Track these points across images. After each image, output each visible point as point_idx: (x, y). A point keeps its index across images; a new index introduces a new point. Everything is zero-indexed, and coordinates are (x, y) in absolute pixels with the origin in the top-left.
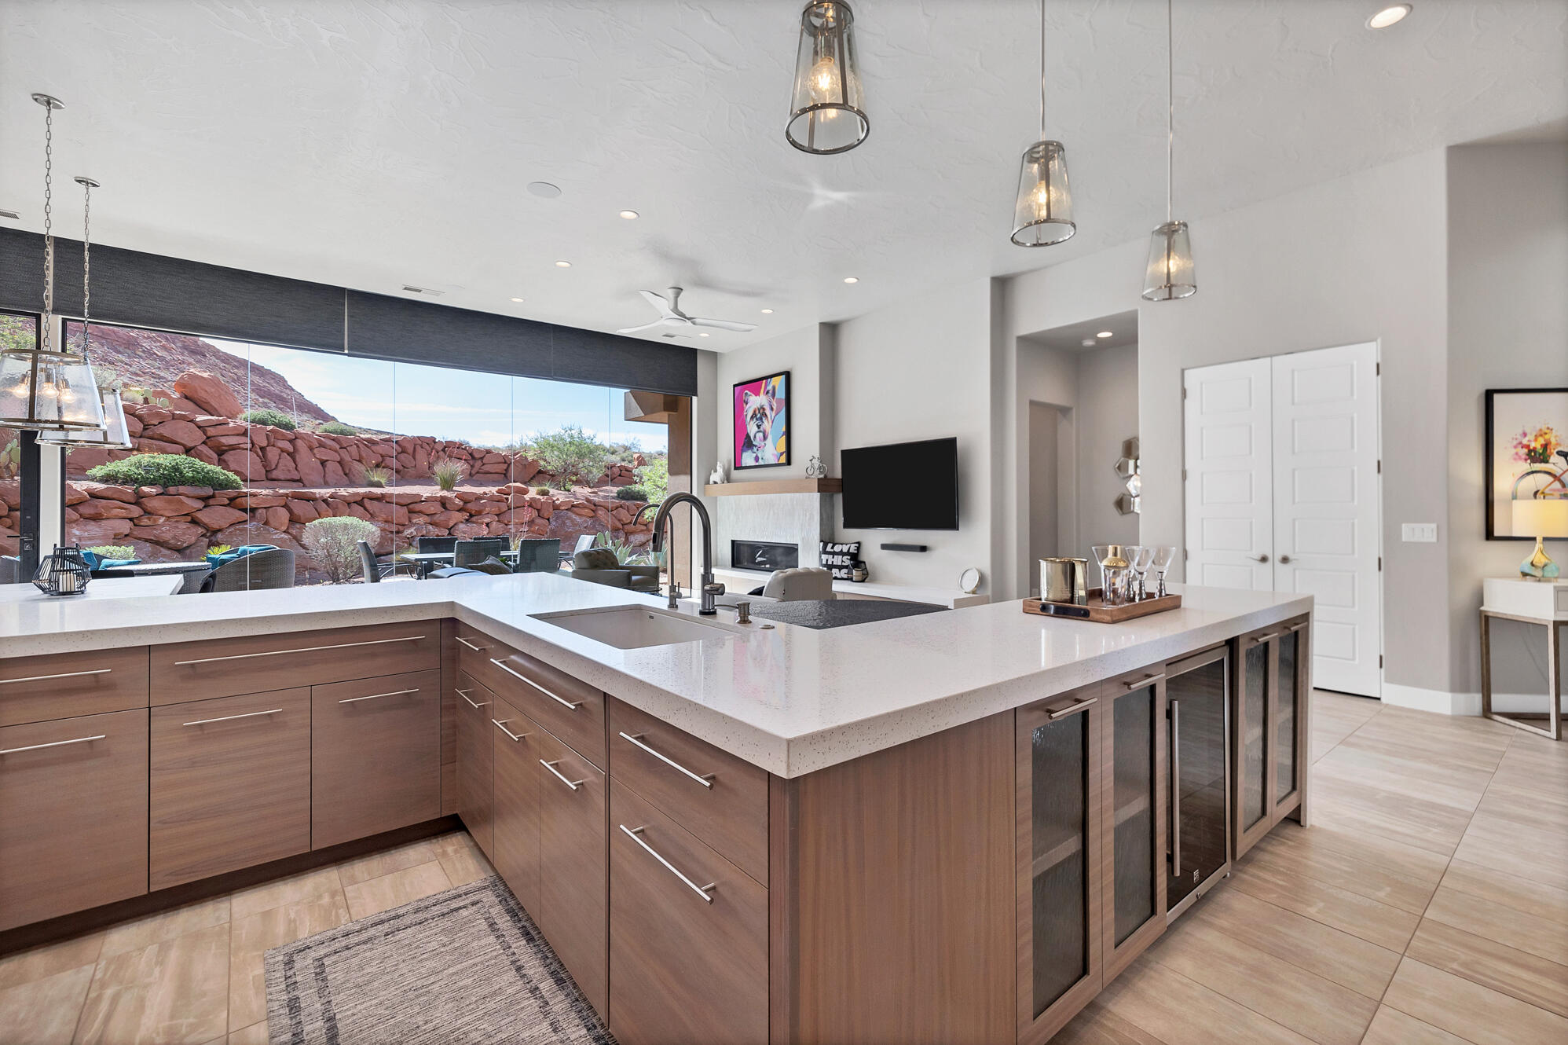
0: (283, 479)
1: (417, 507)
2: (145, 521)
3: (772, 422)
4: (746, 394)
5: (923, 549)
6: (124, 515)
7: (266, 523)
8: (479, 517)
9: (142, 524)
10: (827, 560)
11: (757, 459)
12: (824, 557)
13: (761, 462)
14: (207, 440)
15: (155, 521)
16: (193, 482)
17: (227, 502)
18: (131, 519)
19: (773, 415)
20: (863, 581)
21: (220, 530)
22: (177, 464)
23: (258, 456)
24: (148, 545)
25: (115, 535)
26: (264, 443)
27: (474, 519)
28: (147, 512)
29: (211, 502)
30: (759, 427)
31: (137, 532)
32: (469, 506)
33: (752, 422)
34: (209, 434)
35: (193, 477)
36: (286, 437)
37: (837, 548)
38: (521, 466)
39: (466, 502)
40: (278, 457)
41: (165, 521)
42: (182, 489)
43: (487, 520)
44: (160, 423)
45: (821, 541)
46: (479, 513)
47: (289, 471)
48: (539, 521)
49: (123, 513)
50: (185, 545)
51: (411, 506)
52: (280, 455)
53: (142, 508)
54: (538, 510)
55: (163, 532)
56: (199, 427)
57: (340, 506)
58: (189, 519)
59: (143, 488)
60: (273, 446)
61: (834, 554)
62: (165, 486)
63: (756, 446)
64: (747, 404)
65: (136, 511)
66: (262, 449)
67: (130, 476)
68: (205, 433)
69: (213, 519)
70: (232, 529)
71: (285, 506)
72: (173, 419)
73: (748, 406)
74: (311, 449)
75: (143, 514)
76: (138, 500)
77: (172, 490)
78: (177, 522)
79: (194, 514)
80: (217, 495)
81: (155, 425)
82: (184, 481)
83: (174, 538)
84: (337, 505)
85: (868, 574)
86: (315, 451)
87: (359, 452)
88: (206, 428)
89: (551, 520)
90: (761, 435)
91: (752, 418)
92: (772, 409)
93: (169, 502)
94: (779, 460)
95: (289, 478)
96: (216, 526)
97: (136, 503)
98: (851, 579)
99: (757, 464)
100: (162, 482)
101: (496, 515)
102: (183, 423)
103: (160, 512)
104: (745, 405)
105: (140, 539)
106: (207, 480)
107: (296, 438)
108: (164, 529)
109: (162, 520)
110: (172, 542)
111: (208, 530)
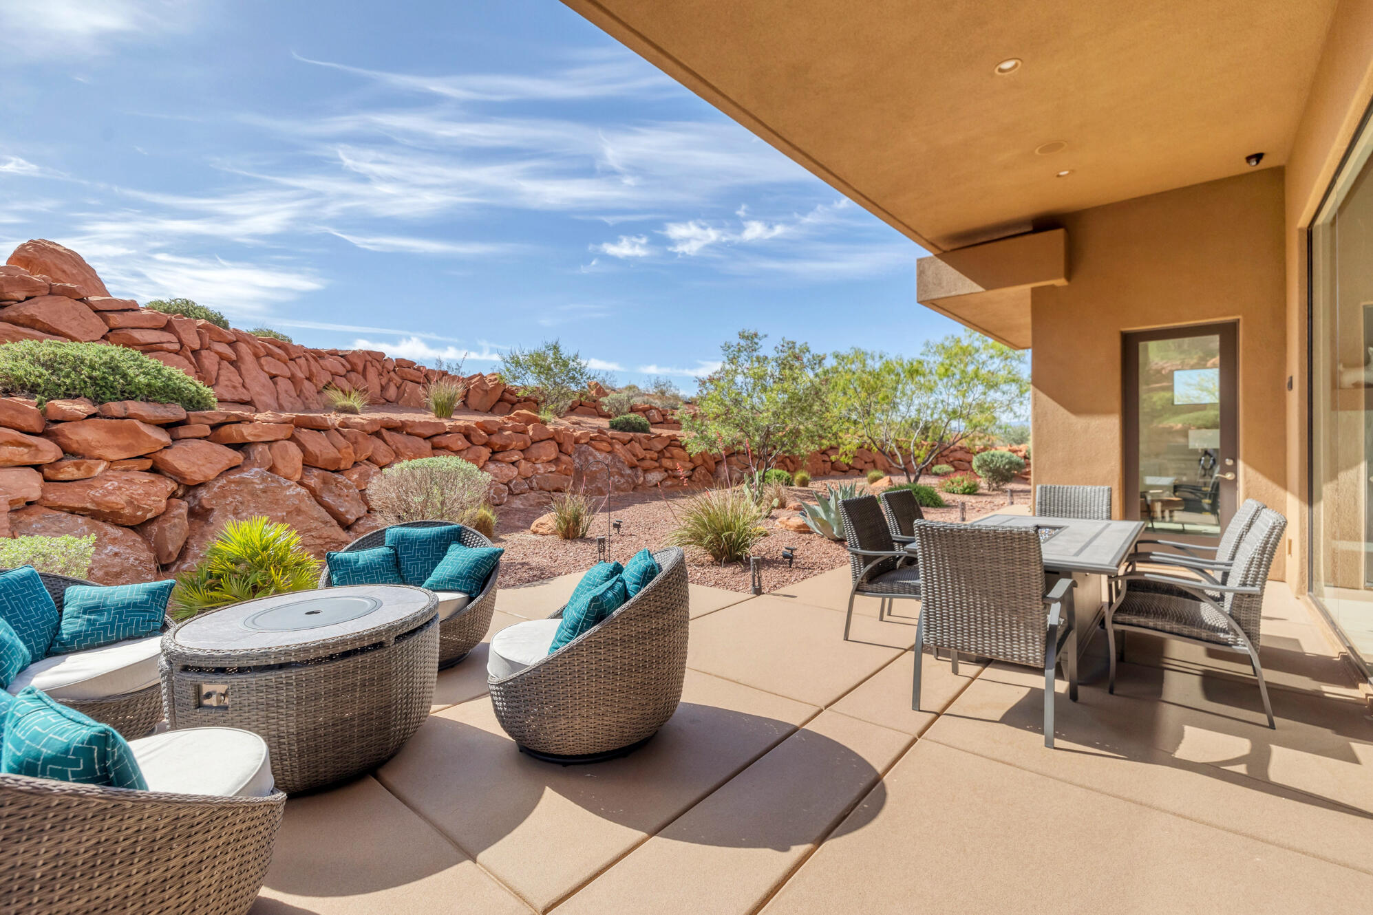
0: (229, 399)
1: (443, 440)
2: (69, 470)
6: (26, 459)
7: (272, 469)
8: (506, 454)
9: (61, 477)
14: (109, 334)
15: (90, 469)
16: (151, 394)
17: (208, 432)
18: (38, 467)
21: (201, 485)
22: (112, 358)
23: (191, 363)
24: (80, 520)
25: (11, 503)
26: (197, 346)
27: (499, 456)
28: (68, 452)
29: (182, 432)
31: (56, 495)
32: (494, 439)
34: (113, 323)
35: (149, 385)
36: (225, 337)
38: (481, 392)
39: (490, 434)
40: (217, 367)
41: (106, 470)
42: (134, 407)
43: (515, 458)
44: (27, 298)
46: (504, 448)
47: (234, 387)
48: (564, 458)
49: (23, 455)
50: (149, 516)
51: (436, 440)
52: (219, 364)
53: (59, 444)
54: (559, 444)
55: (110, 493)
56: (96, 311)
57: (360, 439)
58: (148, 464)
59: (57, 402)
60: (209, 349)
62: (97, 400)
65: (48, 451)
66: (193, 352)
67: (18, 378)
68: (106, 321)
69: (194, 464)
70: (223, 481)
71: (292, 438)
72: (50, 294)
74: (257, 357)
75: (61, 455)
76: (49, 428)
77: (115, 407)
78: (127, 470)
79: (158, 454)
80: (193, 419)
81: (20, 302)
82: (128, 393)
83: (130, 503)
84: (356, 438)
86: (263, 360)
87: (309, 366)
88: (110, 315)
89: (574, 457)
93: (112, 431)
95: (236, 398)
96: (199, 478)
97: (44, 434)
100: (90, 391)
101: (521, 451)
102: (68, 303)
103: (97, 452)
105: (60, 508)
106: (170, 393)
107: (237, 341)
108: (109, 485)
109: (102, 466)
110: (128, 511)
111: (179, 485)
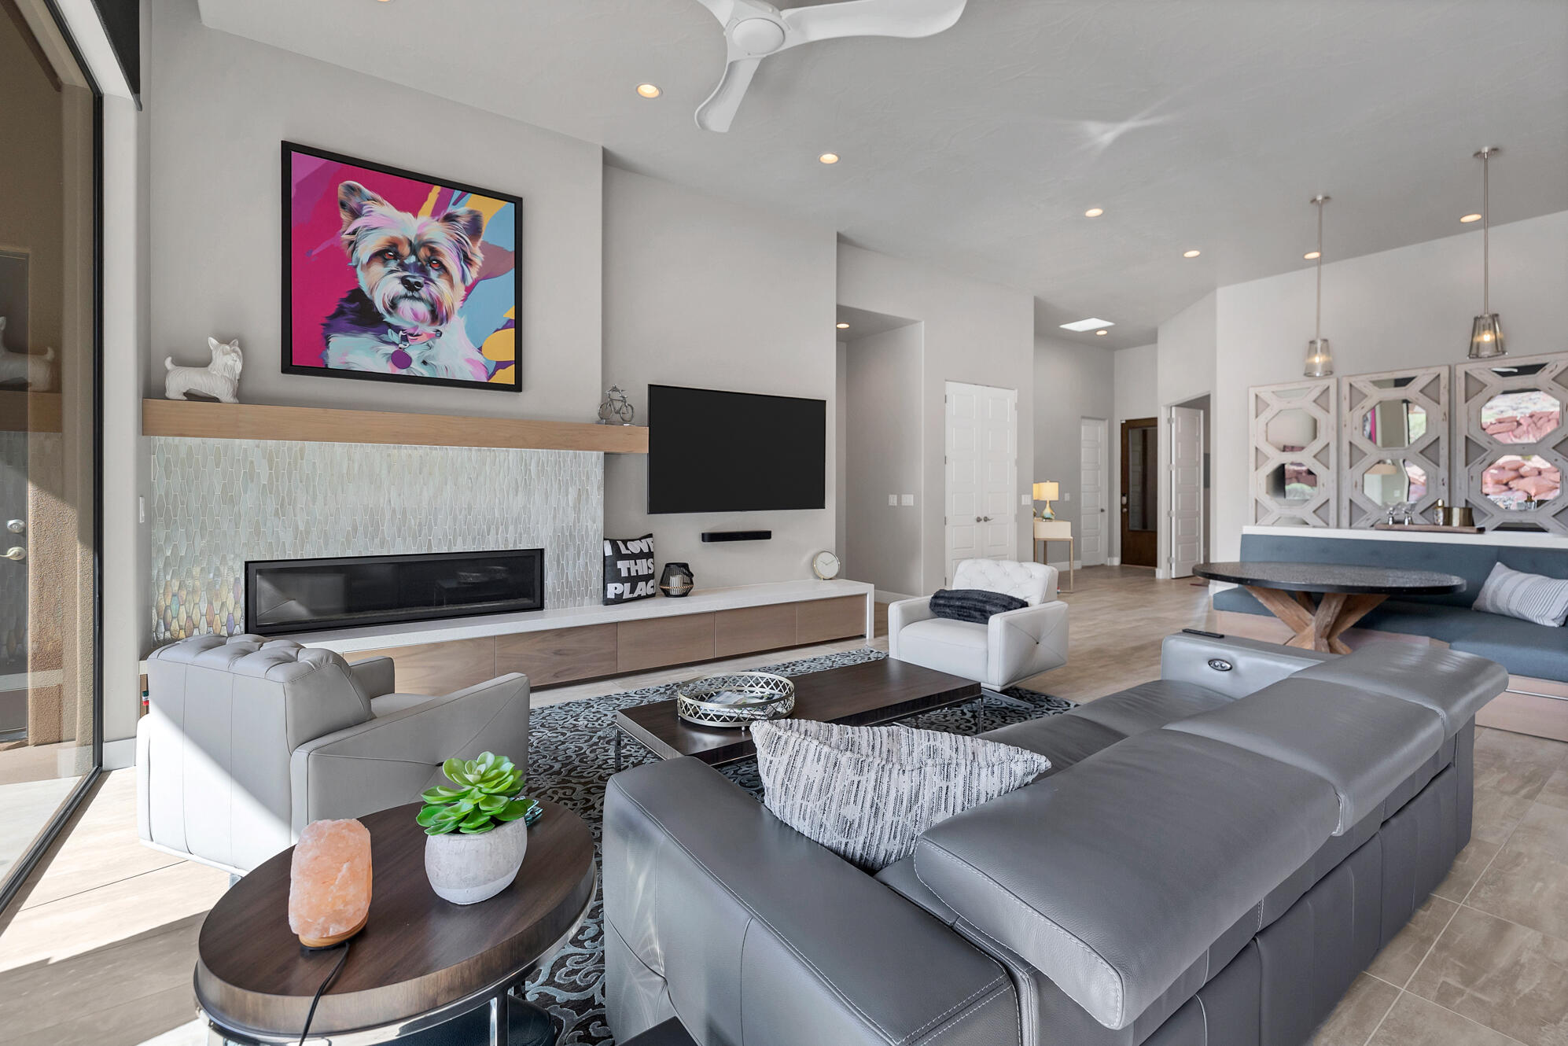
3: (469, 290)
4: (352, 189)
5: (766, 535)
10: (629, 569)
11: (401, 359)
12: (622, 565)
13: (416, 369)
19: (472, 274)
20: (685, 595)
30: (411, 287)
33: (378, 269)
37: (635, 547)
45: (605, 539)
61: (634, 557)
63: (397, 329)
64: (356, 214)
73: (359, 223)
85: (692, 583)
90: (422, 308)
91: (380, 256)
92: (467, 260)
94: (490, 377)
98: (667, 594)
99: (404, 372)
104: (344, 216)
